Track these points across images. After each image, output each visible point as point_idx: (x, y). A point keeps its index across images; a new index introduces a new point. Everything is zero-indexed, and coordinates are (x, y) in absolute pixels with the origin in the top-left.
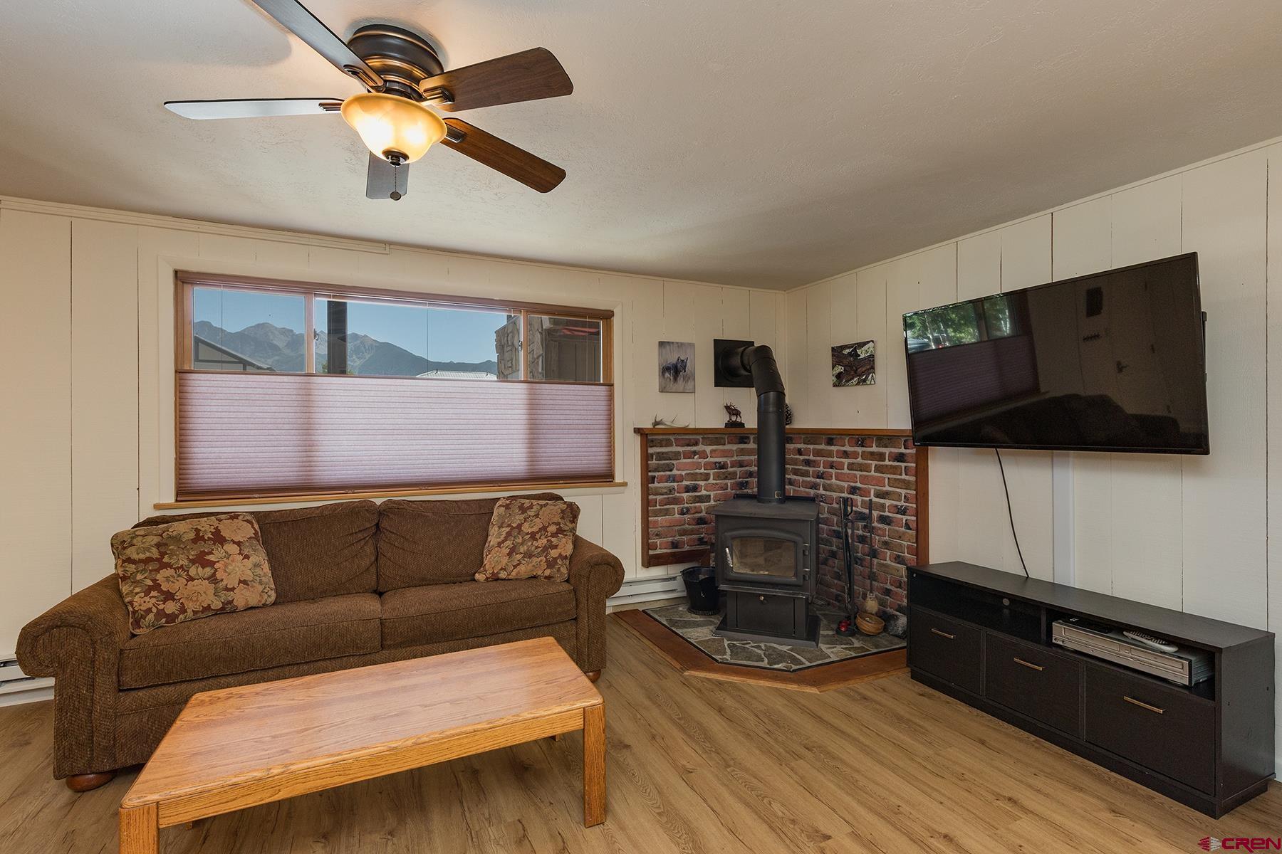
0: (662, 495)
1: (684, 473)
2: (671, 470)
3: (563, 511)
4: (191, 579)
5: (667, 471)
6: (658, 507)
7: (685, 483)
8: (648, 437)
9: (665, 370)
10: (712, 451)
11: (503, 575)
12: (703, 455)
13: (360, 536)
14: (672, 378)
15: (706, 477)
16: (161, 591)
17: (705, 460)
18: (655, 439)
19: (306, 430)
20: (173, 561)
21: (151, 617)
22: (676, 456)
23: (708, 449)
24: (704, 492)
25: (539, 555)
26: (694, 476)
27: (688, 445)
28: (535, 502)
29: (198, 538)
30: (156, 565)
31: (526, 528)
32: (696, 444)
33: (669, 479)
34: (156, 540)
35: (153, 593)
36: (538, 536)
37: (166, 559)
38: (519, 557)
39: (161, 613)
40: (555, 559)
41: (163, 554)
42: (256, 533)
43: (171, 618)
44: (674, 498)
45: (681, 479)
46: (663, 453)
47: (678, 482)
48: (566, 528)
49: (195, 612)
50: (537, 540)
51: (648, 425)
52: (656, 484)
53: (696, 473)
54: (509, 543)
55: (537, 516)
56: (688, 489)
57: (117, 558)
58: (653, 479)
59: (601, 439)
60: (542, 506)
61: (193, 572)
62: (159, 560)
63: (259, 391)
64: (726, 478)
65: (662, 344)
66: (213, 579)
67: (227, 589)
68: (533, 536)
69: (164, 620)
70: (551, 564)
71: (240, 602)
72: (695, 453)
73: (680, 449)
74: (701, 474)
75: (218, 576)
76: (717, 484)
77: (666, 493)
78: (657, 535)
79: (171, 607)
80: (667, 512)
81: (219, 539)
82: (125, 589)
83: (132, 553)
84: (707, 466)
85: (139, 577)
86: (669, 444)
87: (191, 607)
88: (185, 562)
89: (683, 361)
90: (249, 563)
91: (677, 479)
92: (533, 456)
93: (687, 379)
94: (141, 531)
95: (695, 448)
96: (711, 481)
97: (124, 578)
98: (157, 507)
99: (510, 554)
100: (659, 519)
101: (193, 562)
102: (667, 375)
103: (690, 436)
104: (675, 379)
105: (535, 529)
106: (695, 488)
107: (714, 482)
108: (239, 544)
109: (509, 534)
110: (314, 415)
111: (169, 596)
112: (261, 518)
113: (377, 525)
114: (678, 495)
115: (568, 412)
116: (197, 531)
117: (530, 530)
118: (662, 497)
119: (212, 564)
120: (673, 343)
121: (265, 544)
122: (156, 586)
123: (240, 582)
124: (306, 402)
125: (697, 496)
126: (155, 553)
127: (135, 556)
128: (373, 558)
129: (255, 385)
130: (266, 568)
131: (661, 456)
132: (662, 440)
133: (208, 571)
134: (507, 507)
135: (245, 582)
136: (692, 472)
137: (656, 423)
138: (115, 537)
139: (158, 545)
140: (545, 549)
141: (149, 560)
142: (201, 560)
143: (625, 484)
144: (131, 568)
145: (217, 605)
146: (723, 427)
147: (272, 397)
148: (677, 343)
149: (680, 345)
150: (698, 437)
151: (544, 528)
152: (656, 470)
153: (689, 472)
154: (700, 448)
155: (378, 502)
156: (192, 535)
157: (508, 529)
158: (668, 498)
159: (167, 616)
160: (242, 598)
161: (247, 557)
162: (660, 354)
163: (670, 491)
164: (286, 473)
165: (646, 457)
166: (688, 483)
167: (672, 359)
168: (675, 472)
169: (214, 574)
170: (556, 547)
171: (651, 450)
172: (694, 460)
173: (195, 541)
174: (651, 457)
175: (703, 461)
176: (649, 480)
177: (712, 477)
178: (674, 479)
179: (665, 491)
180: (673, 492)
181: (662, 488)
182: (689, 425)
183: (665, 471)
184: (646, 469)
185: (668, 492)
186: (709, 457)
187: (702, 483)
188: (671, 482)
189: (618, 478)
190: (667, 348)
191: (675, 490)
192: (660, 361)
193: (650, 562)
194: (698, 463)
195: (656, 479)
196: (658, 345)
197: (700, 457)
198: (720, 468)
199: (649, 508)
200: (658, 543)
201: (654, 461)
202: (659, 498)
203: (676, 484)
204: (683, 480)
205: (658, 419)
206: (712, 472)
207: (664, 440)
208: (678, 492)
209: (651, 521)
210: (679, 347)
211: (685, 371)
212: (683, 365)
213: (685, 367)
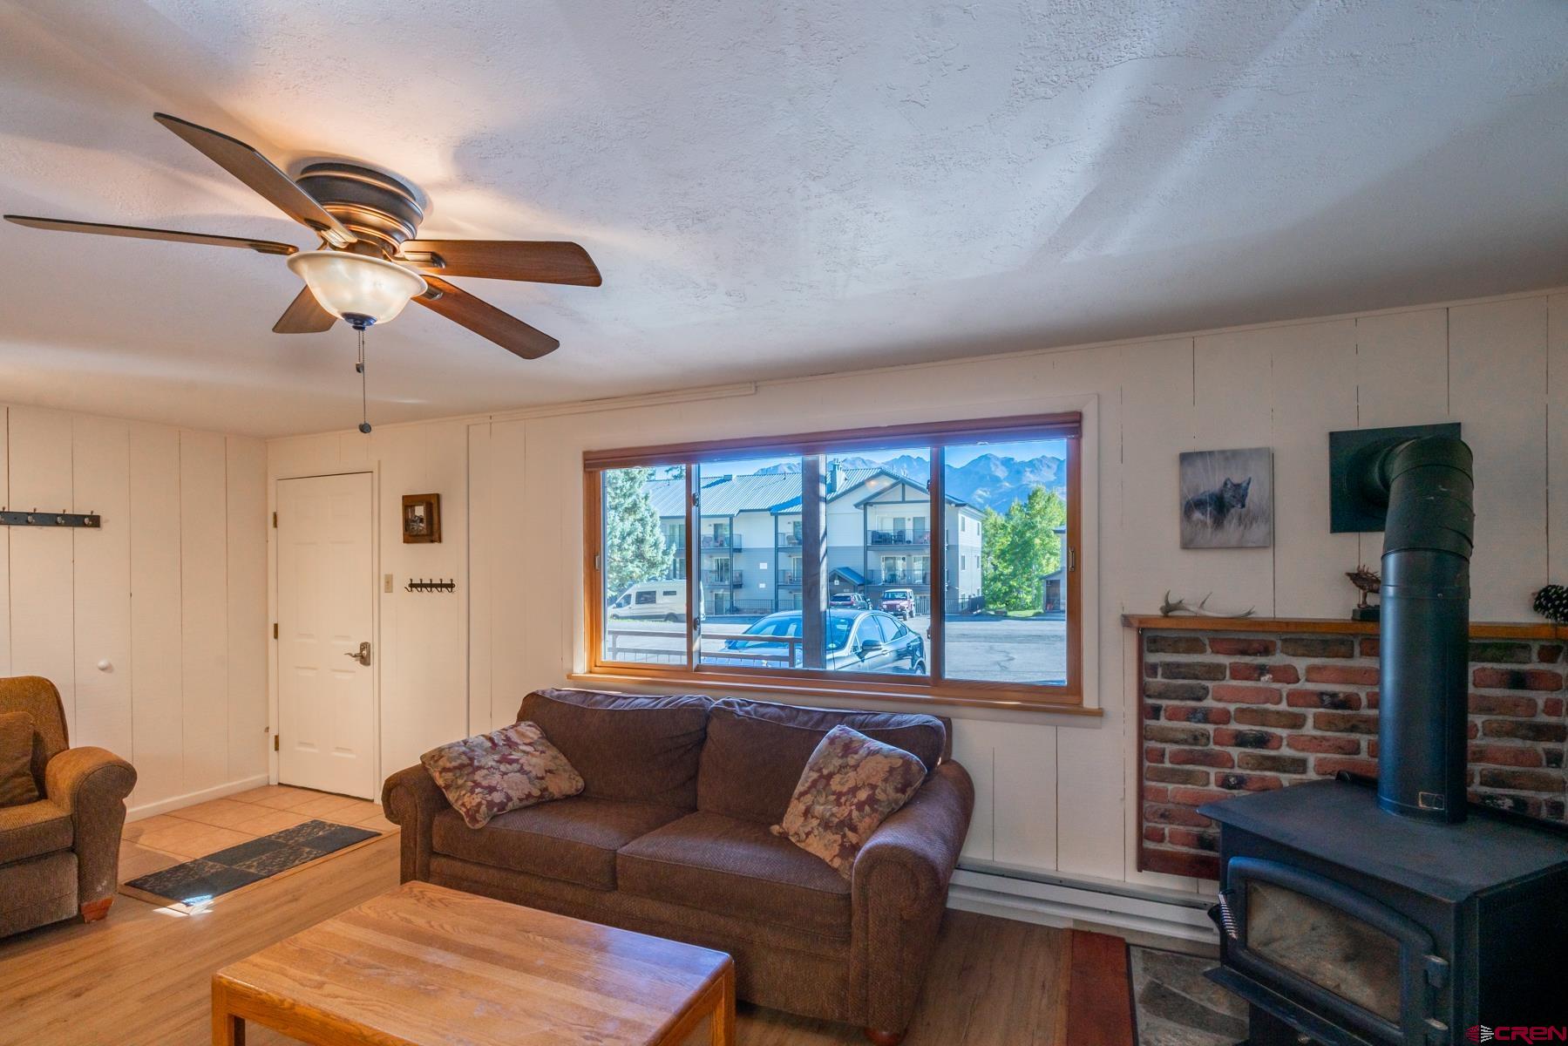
0: (1176, 742)
1: (1232, 707)
2: (1200, 699)
5: (1189, 699)
6: (1168, 765)
7: (1234, 726)
8: (1148, 635)
9: (1191, 506)
10: (1310, 670)
12: (1288, 675)
13: (681, 741)
14: (1209, 521)
15: (1296, 722)
17: (1291, 686)
18: (1162, 638)
22: (1215, 672)
23: (1301, 664)
24: (1286, 751)
26: (1261, 717)
27: (1244, 653)
32: (1266, 650)
33: (1191, 715)
44: (1207, 753)
45: (1224, 717)
46: (1179, 665)
47: (1215, 723)
51: (1151, 608)
52: (1163, 722)
53: (1266, 711)
56: (1241, 740)
58: (1155, 712)
64: (1353, 729)
65: (1185, 458)
72: (1262, 670)
73: (1225, 660)
74: (1278, 713)
76: (1324, 738)
77: (1185, 742)
78: (1162, 816)
80: (1187, 778)
84: (1293, 699)
86: (1194, 646)
89: (1238, 486)
91: (1212, 717)
93: (1246, 521)
95: (1261, 660)
96: (1309, 729)
98: (570, 678)
100: (1172, 786)
102: (1197, 515)
103: (1250, 636)
104: (1218, 522)
106: (1261, 741)
107: (1318, 733)
113: (705, 730)
114: (1217, 748)
118: (1175, 747)
120: (1211, 453)
125: (1270, 757)
131: (1172, 670)
132: (1176, 641)
136: (1254, 707)
137: (1168, 609)
143: (1099, 713)
146: (1349, 616)
148: (1222, 452)
149: (1231, 456)
150: (1271, 637)
152: (1160, 696)
153: (1245, 706)
154: (1278, 659)
158: (1192, 751)
162: (1182, 477)
163: (1195, 737)
165: (1145, 670)
166: (1244, 727)
167: (1211, 481)
168: (1209, 703)
171: (1152, 658)
172: (1261, 684)
174: (1153, 669)
175: (1286, 688)
176: (1147, 712)
177: (1310, 722)
178: (1206, 716)
179: (1183, 736)
180: (1204, 741)
181: (1176, 730)
182: (1249, 613)
183: (1183, 699)
184: (1143, 691)
185: (1191, 740)
186: (1303, 680)
187: (1283, 733)
188: (1199, 721)
189: (1089, 702)
190: (1199, 463)
191: (1208, 739)
192: (1181, 490)
193: (1145, 861)
194: (1271, 690)
195: (1162, 713)
196: (1177, 459)
197: (1275, 680)
198: (1336, 706)
199: (1147, 764)
200: (1167, 831)
201: (1160, 679)
202: (1170, 748)
203: (1210, 728)
204: (1232, 721)
205: (1173, 600)
206: (1310, 712)
207: (1188, 640)
208: (1216, 743)
209: (1151, 788)
210: (1227, 459)
211: (1243, 506)
212: (1240, 493)
213: (1244, 496)
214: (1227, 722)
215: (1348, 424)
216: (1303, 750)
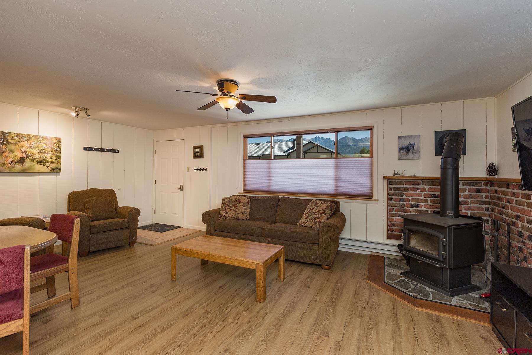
0: (396, 207)
1: (410, 198)
2: (402, 196)
3: (327, 206)
4: (232, 210)
5: (399, 196)
6: (394, 212)
7: (410, 203)
8: (389, 180)
9: (400, 149)
10: (429, 189)
11: (303, 225)
12: (424, 190)
14: (405, 153)
15: (426, 201)
16: (226, 211)
17: (424, 193)
18: (393, 181)
19: (269, 175)
20: (229, 205)
21: (223, 216)
22: (406, 189)
23: (427, 187)
24: (423, 209)
25: (313, 220)
26: (417, 200)
27: (413, 185)
28: (321, 202)
29: (236, 200)
31: (314, 210)
32: (419, 184)
33: (400, 200)
35: (224, 211)
36: (316, 213)
38: (308, 219)
39: (225, 216)
40: (317, 222)
41: (228, 203)
42: (248, 201)
43: (227, 218)
44: (404, 210)
45: (408, 201)
46: (397, 188)
48: (326, 212)
49: (231, 218)
50: (315, 215)
51: (390, 174)
52: (393, 202)
53: (418, 199)
54: (308, 214)
55: (319, 207)
56: (412, 206)
58: (391, 200)
59: (368, 180)
60: (322, 203)
61: (232, 208)
62: (227, 204)
63: (259, 164)
65: (399, 137)
66: (236, 211)
67: (238, 214)
68: (315, 213)
69: (225, 218)
70: (315, 223)
71: (240, 217)
72: (418, 189)
73: (409, 187)
74: (421, 199)
76: (432, 205)
77: (398, 207)
78: (392, 225)
79: (227, 215)
80: (399, 215)
81: (239, 201)
82: (221, 210)
83: (224, 202)
84: (425, 196)
85: (224, 207)
86: (401, 183)
87: (231, 216)
88: (231, 206)
89: (412, 144)
90: (244, 208)
91: (405, 201)
92: (337, 186)
93: (414, 153)
95: (417, 186)
96: (429, 203)
97: (221, 207)
98: (239, 193)
99: (306, 218)
100: (395, 218)
101: (233, 206)
102: (402, 151)
103: (414, 181)
104: (407, 153)
105: (316, 211)
106: (417, 206)
108: (243, 203)
109: (309, 211)
110: (271, 171)
111: (227, 213)
112: (252, 198)
113: (278, 203)
114: (407, 208)
115: (351, 169)
116: (236, 199)
117: (315, 211)
118: (396, 208)
119: (236, 207)
120: (406, 136)
121: (250, 204)
122: (225, 210)
123: (241, 212)
124: (269, 167)
125: (419, 210)
128: (275, 213)
129: (258, 163)
130: (248, 211)
131: (395, 189)
132: (396, 182)
134: (312, 203)
135: (242, 213)
136: (415, 198)
137: (395, 174)
138: (224, 198)
139: (228, 201)
140: (316, 218)
143: (378, 200)
144: (223, 205)
145: (236, 217)
147: (262, 166)
148: (409, 136)
149: (410, 137)
150: (420, 181)
151: (319, 211)
152: (393, 195)
153: (413, 198)
154: (421, 186)
155: (280, 197)
156: (235, 200)
157: (309, 210)
158: (400, 209)
159: (226, 217)
160: (241, 216)
162: (398, 142)
163: (401, 206)
164: (264, 187)
165: (389, 189)
166: (413, 203)
167: (406, 143)
168: (404, 197)
169: (236, 209)
170: (319, 218)
171: (390, 186)
172: (417, 192)
173: (235, 201)
174: (391, 189)
175: (423, 193)
176: (389, 200)
177: (429, 201)
178: (404, 200)
179: (398, 205)
180: (403, 206)
181: (396, 204)
182: (415, 175)
183: (398, 196)
184: (388, 194)
185: (400, 206)
186: (427, 191)
187: (423, 204)
188: (402, 202)
189: (375, 198)
190: (403, 139)
191: (404, 206)
192: (398, 145)
193: (389, 237)
194: (420, 194)
195: (393, 199)
196: (397, 138)
197: (421, 191)
198: (435, 197)
199: (389, 212)
200: (394, 229)
201: (392, 191)
202: (395, 208)
203: (405, 203)
204: (410, 201)
205: (396, 172)
206: (429, 199)
207: (399, 182)
208: (406, 207)
209: (390, 218)
210: (409, 138)
211: (413, 149)
212: (413, 146)
213: (414, 147)
214: (409, 202)
215: (439, 129)
216: (427, 208)
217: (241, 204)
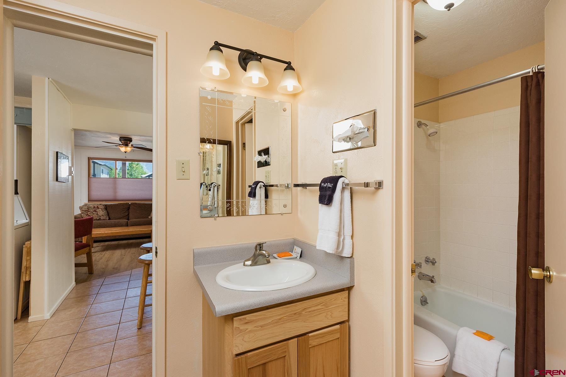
4: (93, 214)
13: (125, 209)
19: (115, 189)
29: (94, 207)
30: (87, 211)
34: (87, 207)
37: (89, 210)
42: (104, 208)
57: (80, 210)
61: (94, 213)
62: (88, 211)
63: (105, 181)
66: (97, 214)
67: (99, 216)
71: (102, 219)
75: (98, 214)
81: (98, 208)
82: (82, 215)
83: (83, 209)
85: (85, 213)
88: (92, 211)
94: (84, 206)
97: (82, 213)
98: (85, 203)
108: (102, 209)
110: (117, 186)
112: (106, 205)
113: (129, 207)
116: (94, 206)
119: (97, 212)
121: (106, 210)
122: (88, 215)
124: (115, 184)
126: (87, 210)
127: (84, 210)
128: (128, 214)
130: (106, 214)
133: (96, 213)
135: (103, 215)
138: (80, 207)
139: (87, 208)
141: (86, 210)
142: (95, 211)
144: (83, 211)
145: (98, 219)
147: (108, 183)
155: (130, 203)
156: (93, 207)
161: (103, 211)
164: (111, 197)
173: (94, 208)
217: (101, 210)
